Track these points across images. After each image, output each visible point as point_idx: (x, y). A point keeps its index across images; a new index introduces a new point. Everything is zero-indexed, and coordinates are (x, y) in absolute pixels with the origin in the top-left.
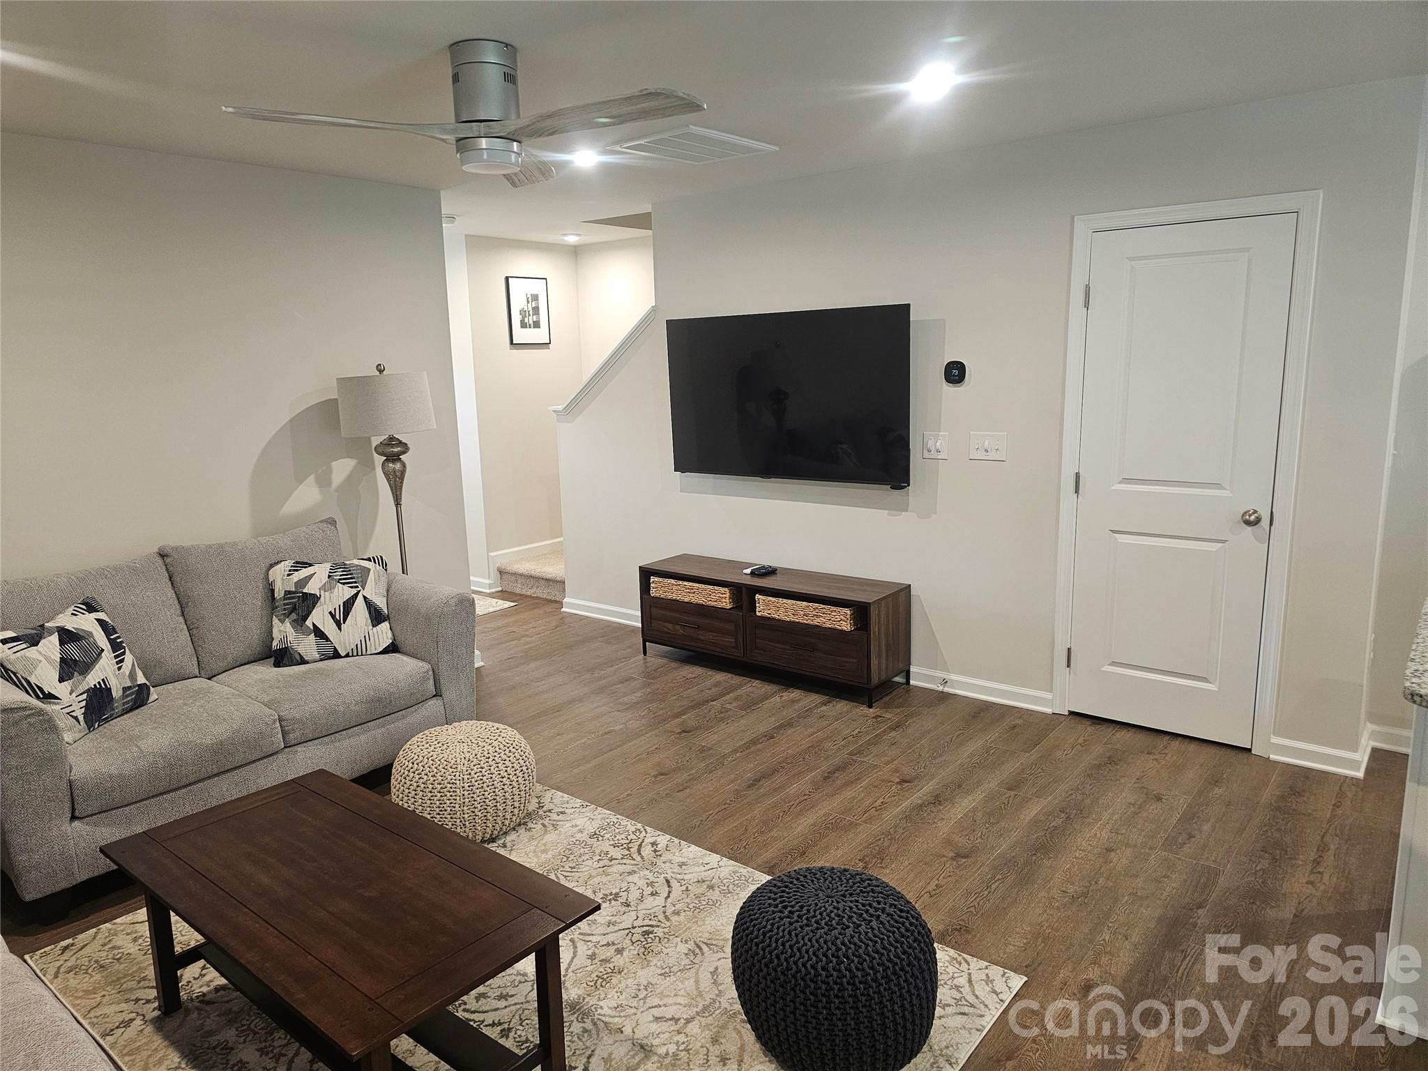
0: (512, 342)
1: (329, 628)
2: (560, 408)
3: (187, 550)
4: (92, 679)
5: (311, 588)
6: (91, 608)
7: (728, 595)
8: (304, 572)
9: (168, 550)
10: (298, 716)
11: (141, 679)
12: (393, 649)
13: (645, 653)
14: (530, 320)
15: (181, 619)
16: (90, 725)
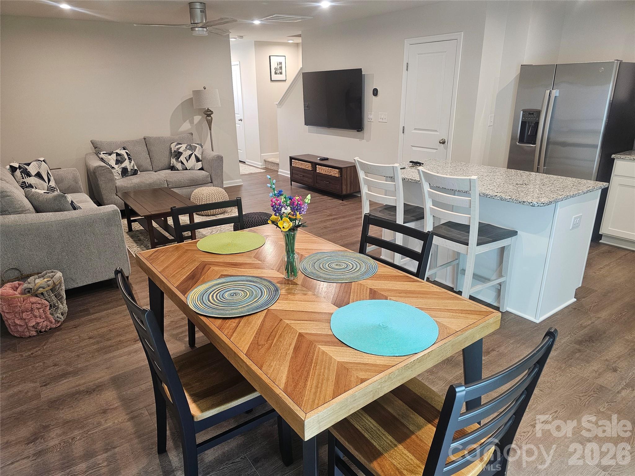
0: (271, 80)
1: (185, 162)
2: (277, 103)
3: (150, 137)
4: (123, 165)
5: (181, 150)
6: (124, 149)
7: (310, 166)
8: (179, 146)
9: (145, 137)
10: (171, 181)
11: (136, 168)
12: (202, 169)
13: (291, 185)
14: (278, 72)
15: (148, 156)
16: (123, 176)
